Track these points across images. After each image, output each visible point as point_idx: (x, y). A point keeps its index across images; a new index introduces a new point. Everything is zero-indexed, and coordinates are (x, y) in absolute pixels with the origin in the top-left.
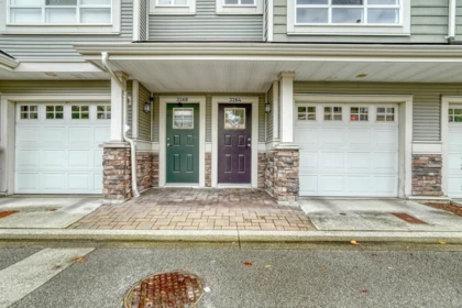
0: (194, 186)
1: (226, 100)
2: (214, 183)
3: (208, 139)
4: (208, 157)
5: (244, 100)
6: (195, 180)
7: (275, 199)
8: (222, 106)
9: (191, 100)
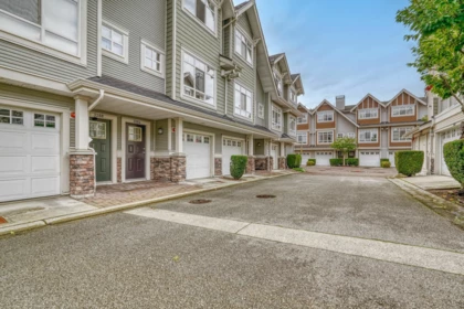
0: (109, 183)
1: (131, 121)
2: (123, 180)
3: (119, 148)
4: (119, 160)
5: (142, 123)
6: (110, 179)
7: (176, 181)
8: (128, 124)
9: (106, 117)
